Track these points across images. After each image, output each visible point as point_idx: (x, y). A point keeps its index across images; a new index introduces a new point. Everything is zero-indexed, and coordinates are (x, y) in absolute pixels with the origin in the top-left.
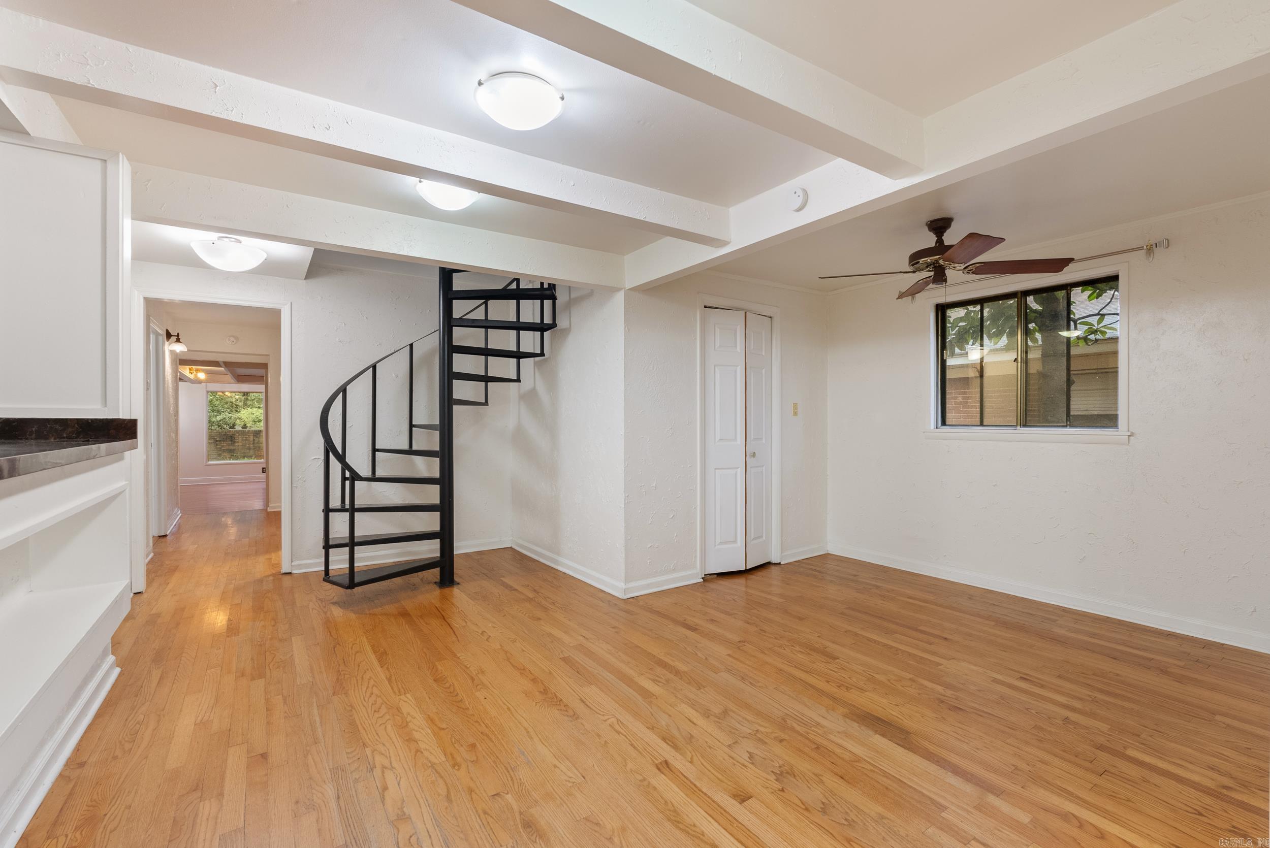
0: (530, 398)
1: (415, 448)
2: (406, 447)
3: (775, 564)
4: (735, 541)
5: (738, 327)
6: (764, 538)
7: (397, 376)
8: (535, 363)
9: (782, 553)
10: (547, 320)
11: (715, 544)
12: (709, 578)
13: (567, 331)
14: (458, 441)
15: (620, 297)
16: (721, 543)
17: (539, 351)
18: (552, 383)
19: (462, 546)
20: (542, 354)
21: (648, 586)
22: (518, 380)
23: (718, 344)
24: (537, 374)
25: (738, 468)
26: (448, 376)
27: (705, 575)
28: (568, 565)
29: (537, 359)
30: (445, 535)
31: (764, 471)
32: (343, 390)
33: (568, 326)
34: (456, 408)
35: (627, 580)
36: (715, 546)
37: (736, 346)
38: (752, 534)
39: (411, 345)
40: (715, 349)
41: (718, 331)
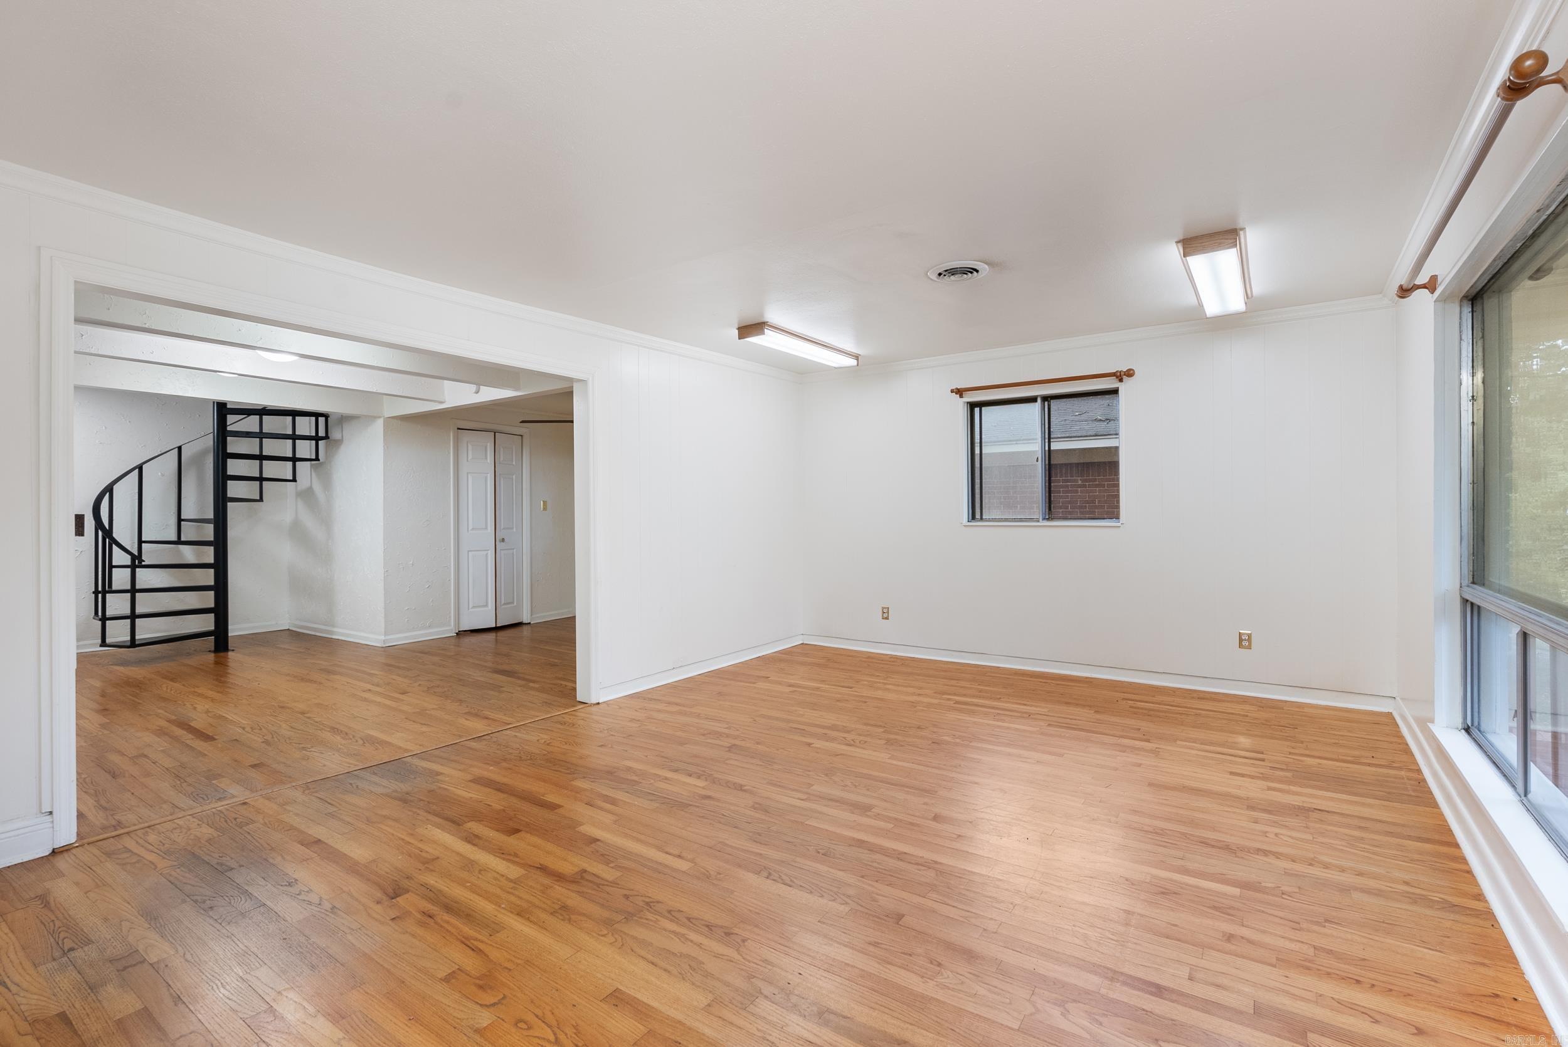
0: (307, 495)
1: (183, 539)
2: (174, 538)
3: (526, 624)
4: (486, 605)
5: (489, 444)
6: (515, 604)
7: (163, 475)
8: (311, 465)
9: (531, 615)
10: (322, 433)
11: (469, 607)
12: (460, 634)
13: (339, 442)
14: (231, 533)
15: (379, 425)
16: (474, 607)
17: (314, 457)
18: (327, 484)
19: (235, 629)
20: (317, 459)
21: (406, 638)
22: (294, 480)
23: (470, 457)
24: (313, 474)
25: (488, 550)
26: (222, 478)
27: (459, 631)
28: (342, 633)
29: (313, 462)
30: (220, 611)
31: (515, 553)
32: (109, 489)
33: (341, 438)
34: (229, 504)
35: (386, 634)
36: (469, 609)
37: (486, 458)
38: (502, 599)
39: (180, 448)
40: (467, 461)
41: (470, 447)
